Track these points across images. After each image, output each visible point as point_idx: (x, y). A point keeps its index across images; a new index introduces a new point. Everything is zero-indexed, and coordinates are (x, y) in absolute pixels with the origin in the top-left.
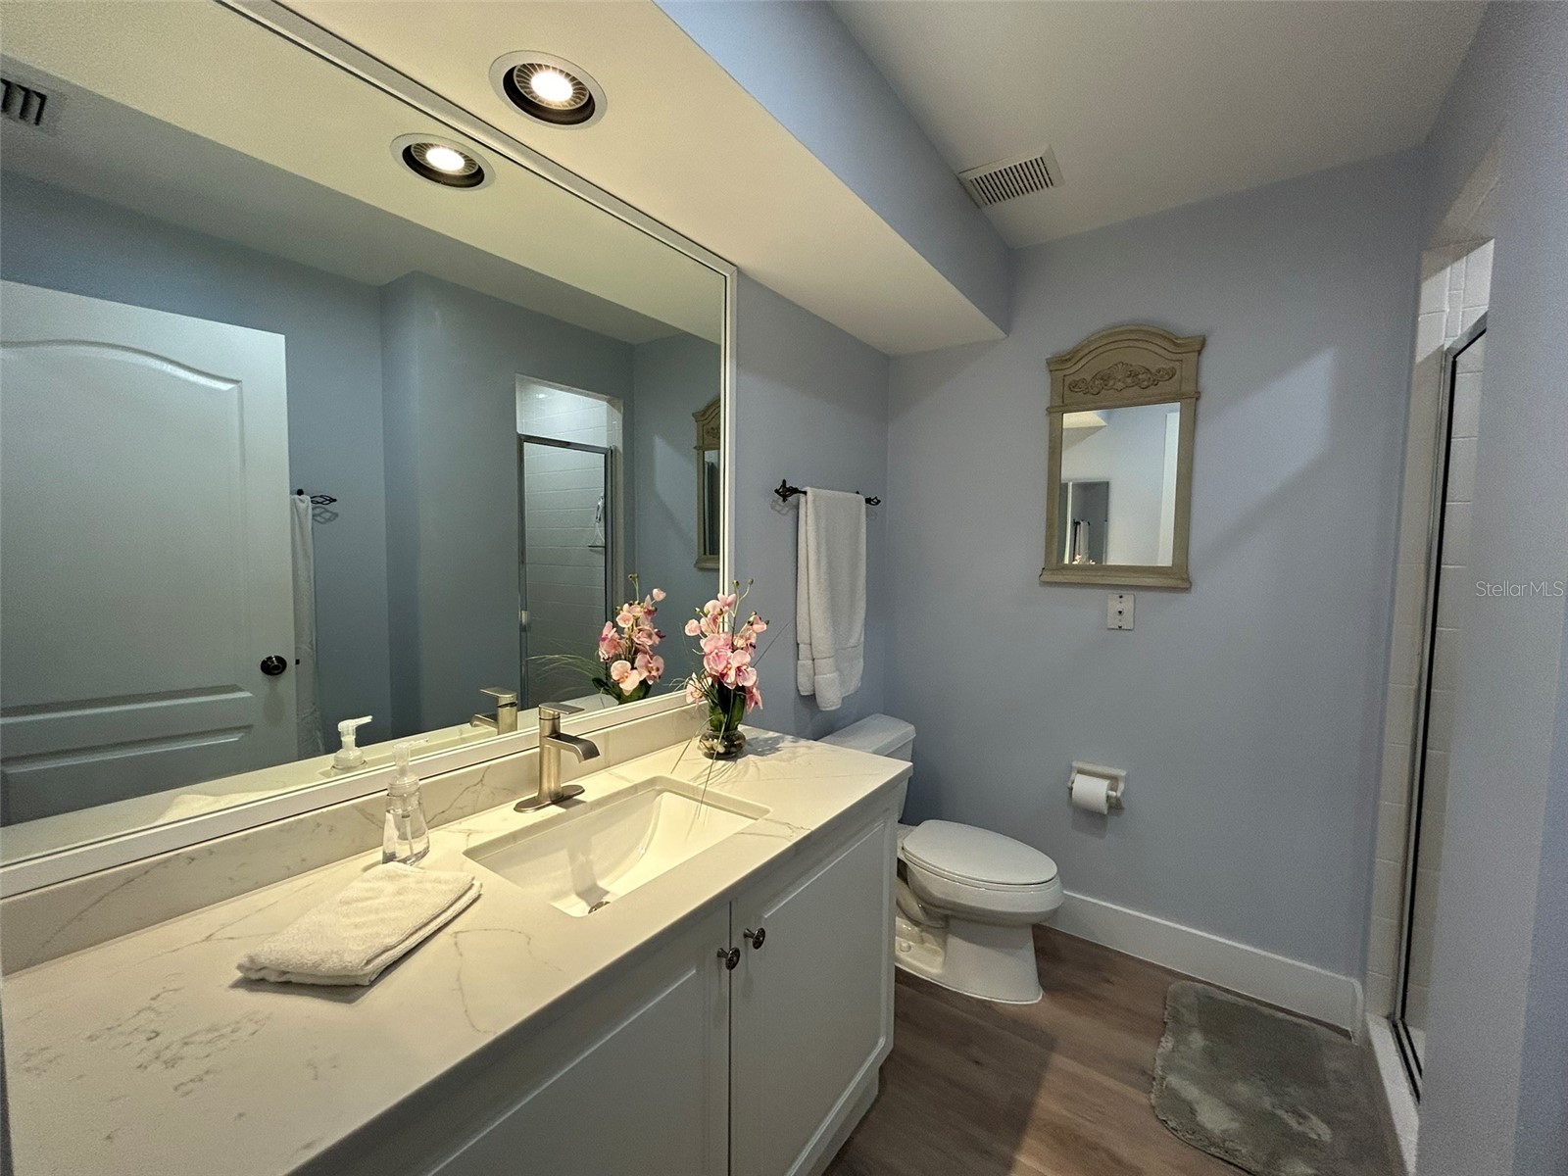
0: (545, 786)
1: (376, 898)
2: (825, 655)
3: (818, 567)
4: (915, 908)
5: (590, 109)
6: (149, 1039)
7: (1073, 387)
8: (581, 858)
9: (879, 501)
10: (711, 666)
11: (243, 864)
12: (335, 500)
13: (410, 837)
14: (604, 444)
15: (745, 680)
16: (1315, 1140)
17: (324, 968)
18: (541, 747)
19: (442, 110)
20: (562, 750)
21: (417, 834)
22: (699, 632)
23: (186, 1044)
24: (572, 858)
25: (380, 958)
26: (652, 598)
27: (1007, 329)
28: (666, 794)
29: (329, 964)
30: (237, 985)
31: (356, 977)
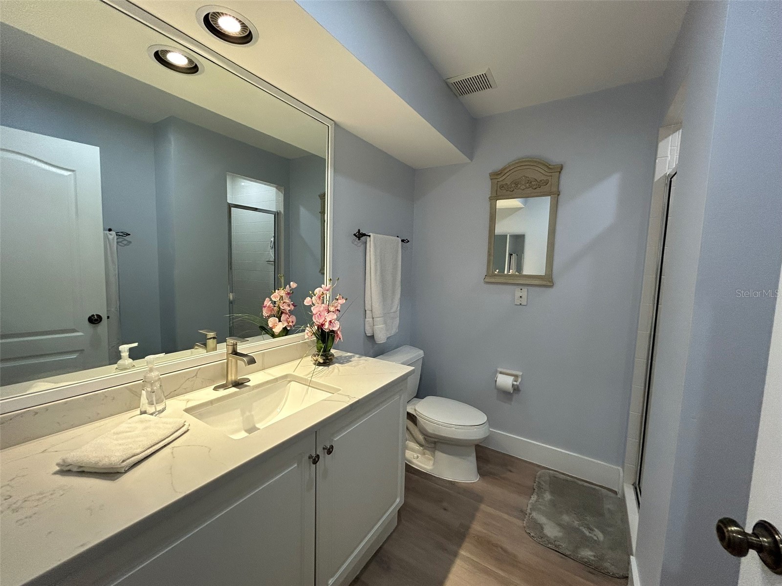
0: (230, 378)
1: (133, 431)
2: (379, 316)
3: (376, 273)
4: (421, 438)
5: (250, 38)
6: (6, 499)
7: (502, 187)
8: (248, 414)
9: (409, 241)
10: (317, 320)
11: (64, 416)
12: (129, 235)
13: (155, 403)
14: (274, 210)
15: (333, 327)
16: (596, 540)
17: (100, 464)
18: (227, 359)
19: (175, 35)
20: (238, 361)
21: (159, 401)
22: (311, 303)
23: (26, 501)
24: (243, 413)
25: (131, 459)
26: (290, 287)
27: (471, 157)
28: (292, 382)
29: (104, 462)
30: (56, 473)
31: (118, 468)
